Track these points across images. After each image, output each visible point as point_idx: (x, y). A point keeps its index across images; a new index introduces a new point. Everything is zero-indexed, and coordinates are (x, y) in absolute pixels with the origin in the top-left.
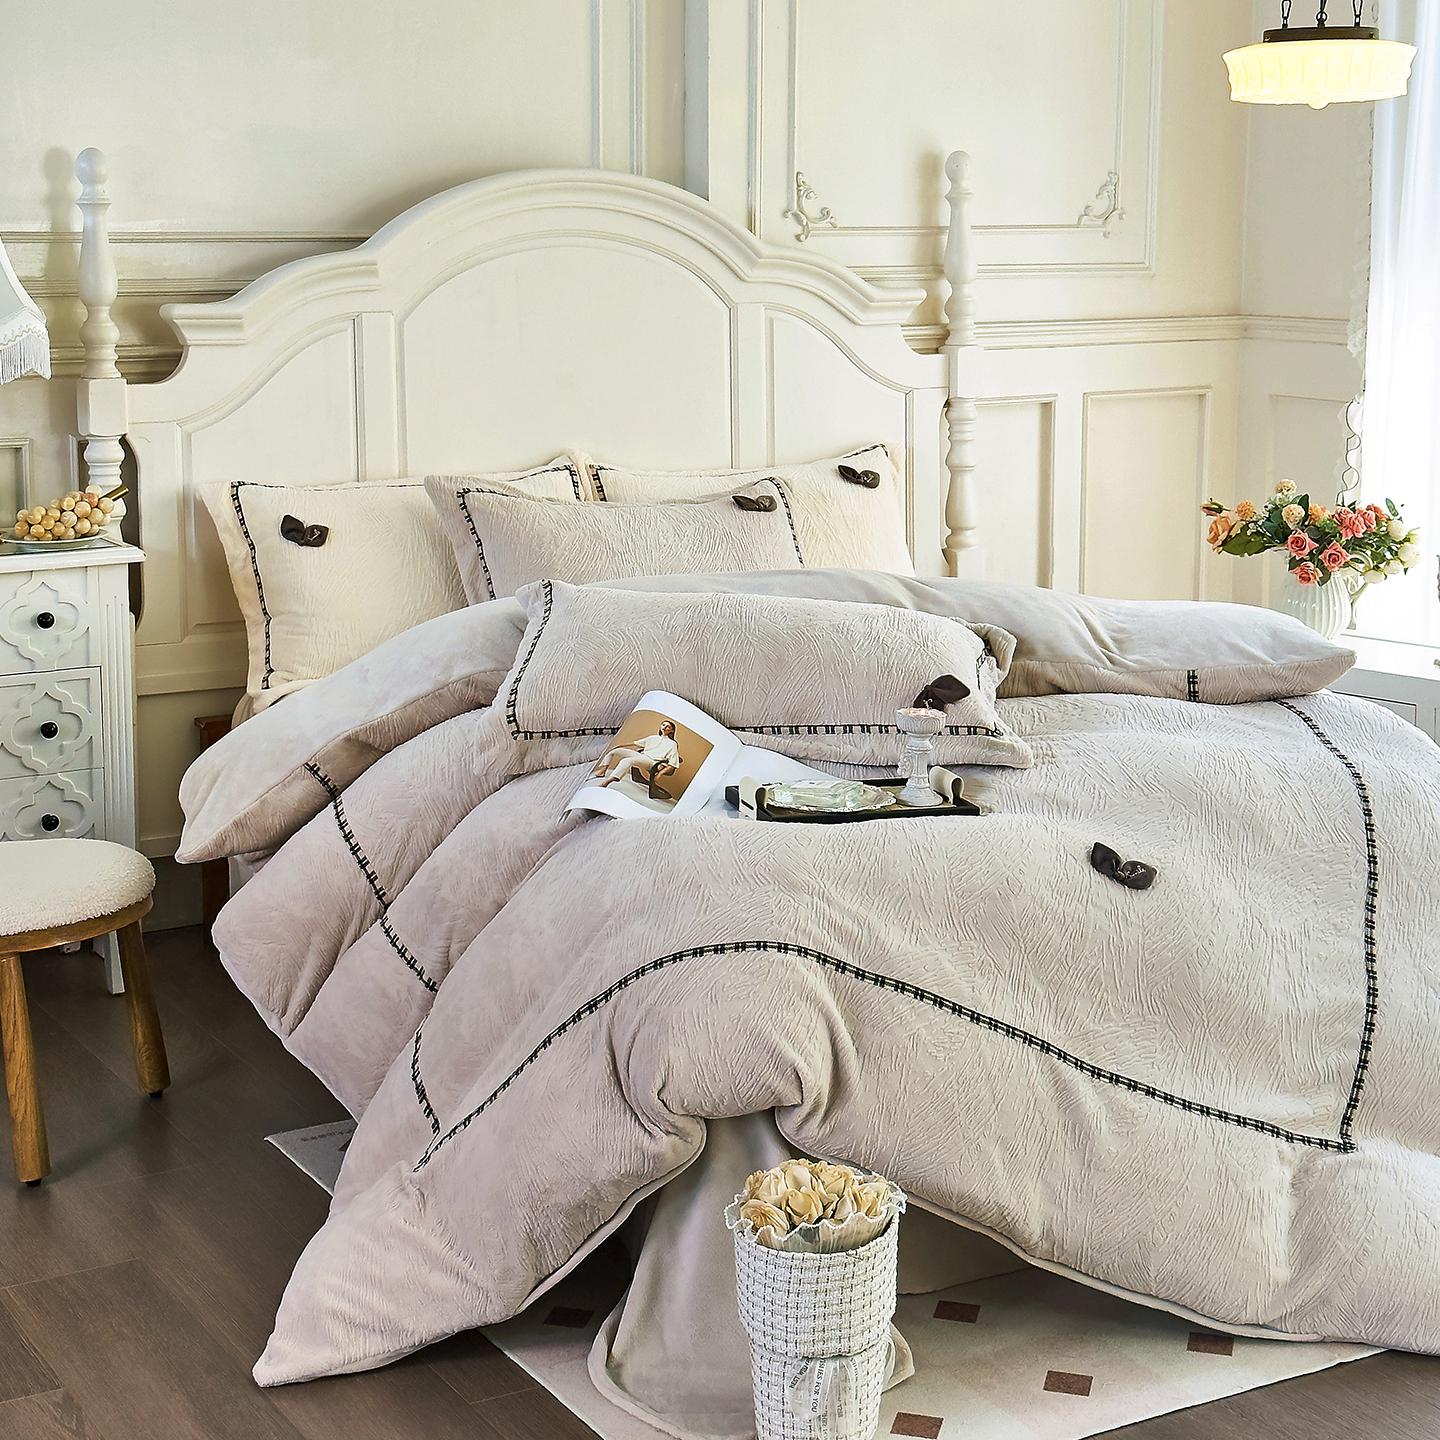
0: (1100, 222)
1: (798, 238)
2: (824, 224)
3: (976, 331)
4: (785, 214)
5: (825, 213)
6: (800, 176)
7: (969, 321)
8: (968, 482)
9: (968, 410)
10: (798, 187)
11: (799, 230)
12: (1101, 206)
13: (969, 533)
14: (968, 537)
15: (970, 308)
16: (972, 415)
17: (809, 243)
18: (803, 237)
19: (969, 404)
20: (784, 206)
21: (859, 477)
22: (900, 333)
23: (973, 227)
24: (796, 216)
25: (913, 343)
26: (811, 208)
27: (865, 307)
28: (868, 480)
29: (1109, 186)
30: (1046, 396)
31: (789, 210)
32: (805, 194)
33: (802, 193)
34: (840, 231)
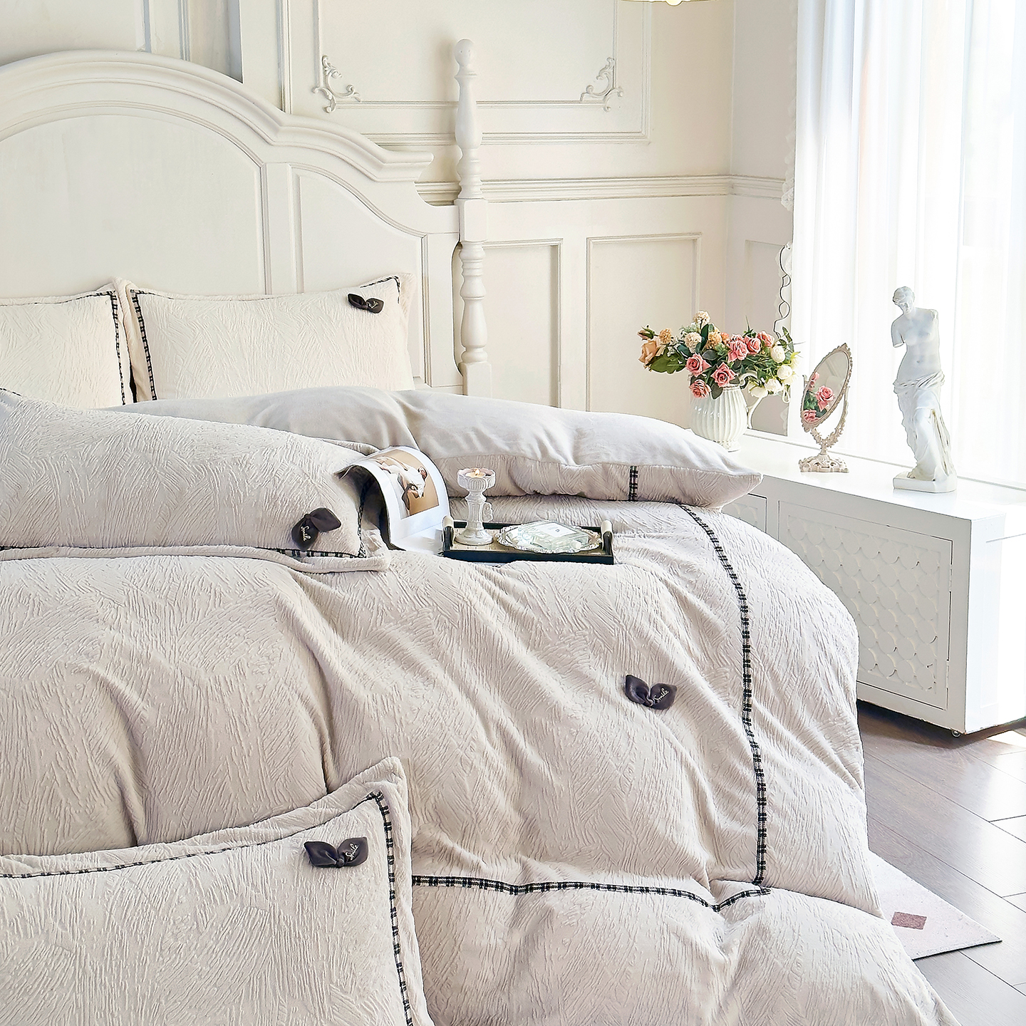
0: (601, 98)
1: (325, 109)
2: (350, 98)
3: (484, 187)
4: (313, 90)
5: (349, 90)
6: (325, 59)
7: (476, 179)
8: (478, 310)
9: (476, 251)
10: (323, 67)
11: (326, 103)
12: (601, 86)
13: (479, 350)
14: (479, 354)
15: (477, 169)
16: (479, 255)
17: (335, 113)
18: (329, 109)
19: (477, 247)
20: (311, 83)
21: (365, 303)
22: (414, 188)
23: (478, 102)
24: (323, 91)
25: (426, 196)
26: (336, 85)
27: (380, 167)
28: (373, 306)
29: (609, 69)
30: (553, 240)
31: (317, 87)
32: (331, 74)
33: (327, 72)
34: (364, 105)
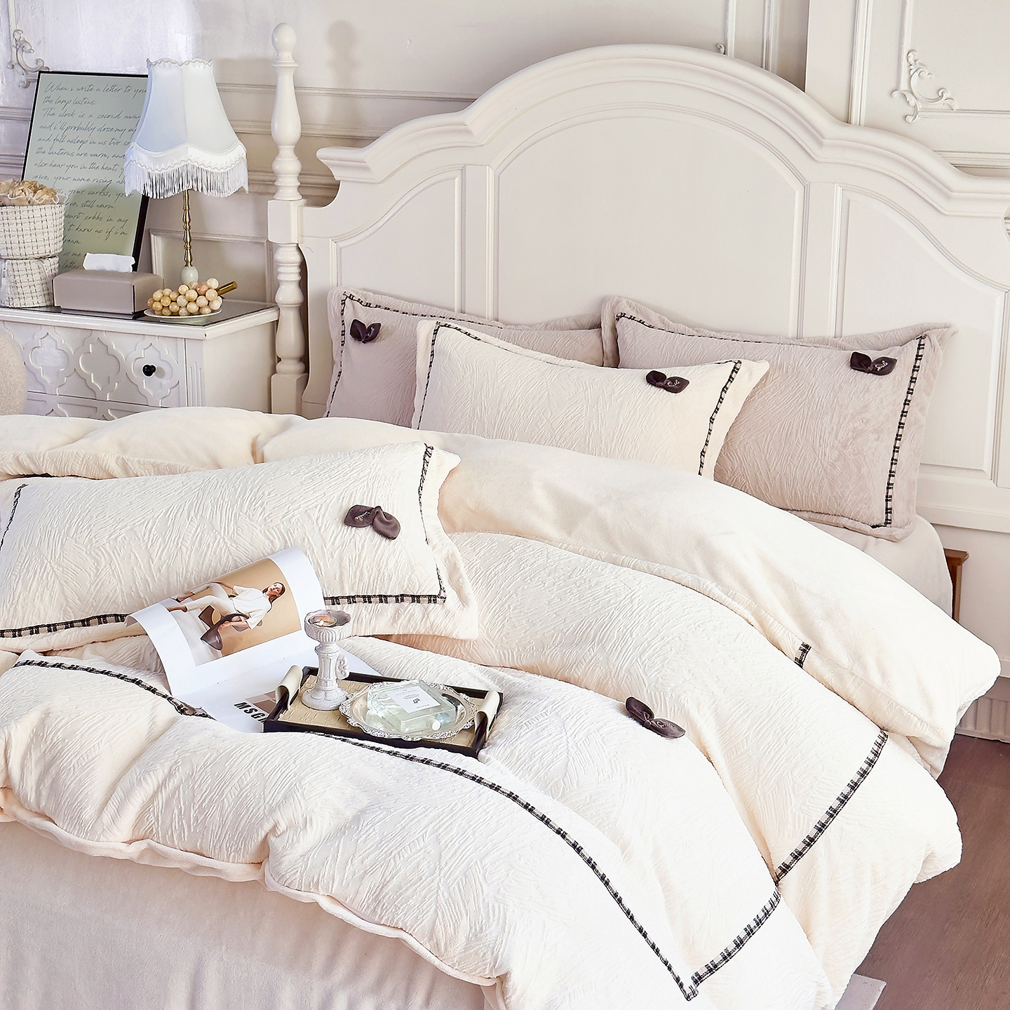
1: (904, 118)
2: (940, 104)
4: (892, 93)
5: (940, 94)
6: (911, 54)
11: (907, 110)
17: (915, 125)
18: (910, 119)
20: (893, 86)
24: (903, 96)
26: (923, 88)
27: (948, 197)
31: (896, 90)
32: (916, 74)
33: (912, 73)
34: (957, 114)
